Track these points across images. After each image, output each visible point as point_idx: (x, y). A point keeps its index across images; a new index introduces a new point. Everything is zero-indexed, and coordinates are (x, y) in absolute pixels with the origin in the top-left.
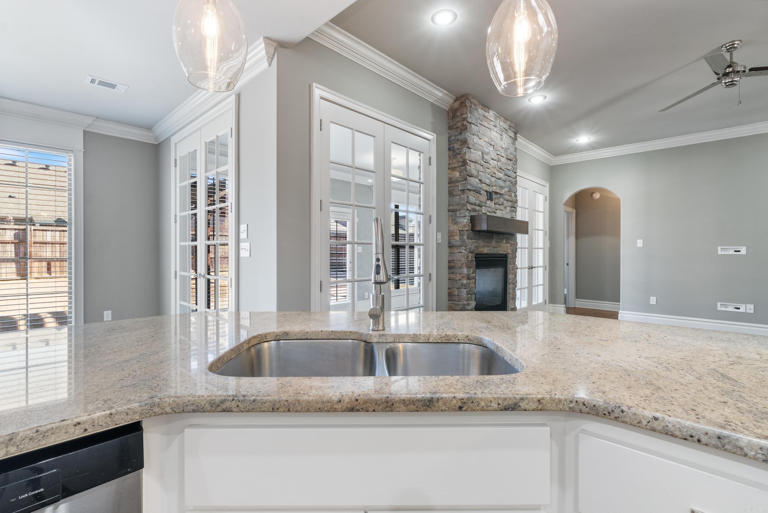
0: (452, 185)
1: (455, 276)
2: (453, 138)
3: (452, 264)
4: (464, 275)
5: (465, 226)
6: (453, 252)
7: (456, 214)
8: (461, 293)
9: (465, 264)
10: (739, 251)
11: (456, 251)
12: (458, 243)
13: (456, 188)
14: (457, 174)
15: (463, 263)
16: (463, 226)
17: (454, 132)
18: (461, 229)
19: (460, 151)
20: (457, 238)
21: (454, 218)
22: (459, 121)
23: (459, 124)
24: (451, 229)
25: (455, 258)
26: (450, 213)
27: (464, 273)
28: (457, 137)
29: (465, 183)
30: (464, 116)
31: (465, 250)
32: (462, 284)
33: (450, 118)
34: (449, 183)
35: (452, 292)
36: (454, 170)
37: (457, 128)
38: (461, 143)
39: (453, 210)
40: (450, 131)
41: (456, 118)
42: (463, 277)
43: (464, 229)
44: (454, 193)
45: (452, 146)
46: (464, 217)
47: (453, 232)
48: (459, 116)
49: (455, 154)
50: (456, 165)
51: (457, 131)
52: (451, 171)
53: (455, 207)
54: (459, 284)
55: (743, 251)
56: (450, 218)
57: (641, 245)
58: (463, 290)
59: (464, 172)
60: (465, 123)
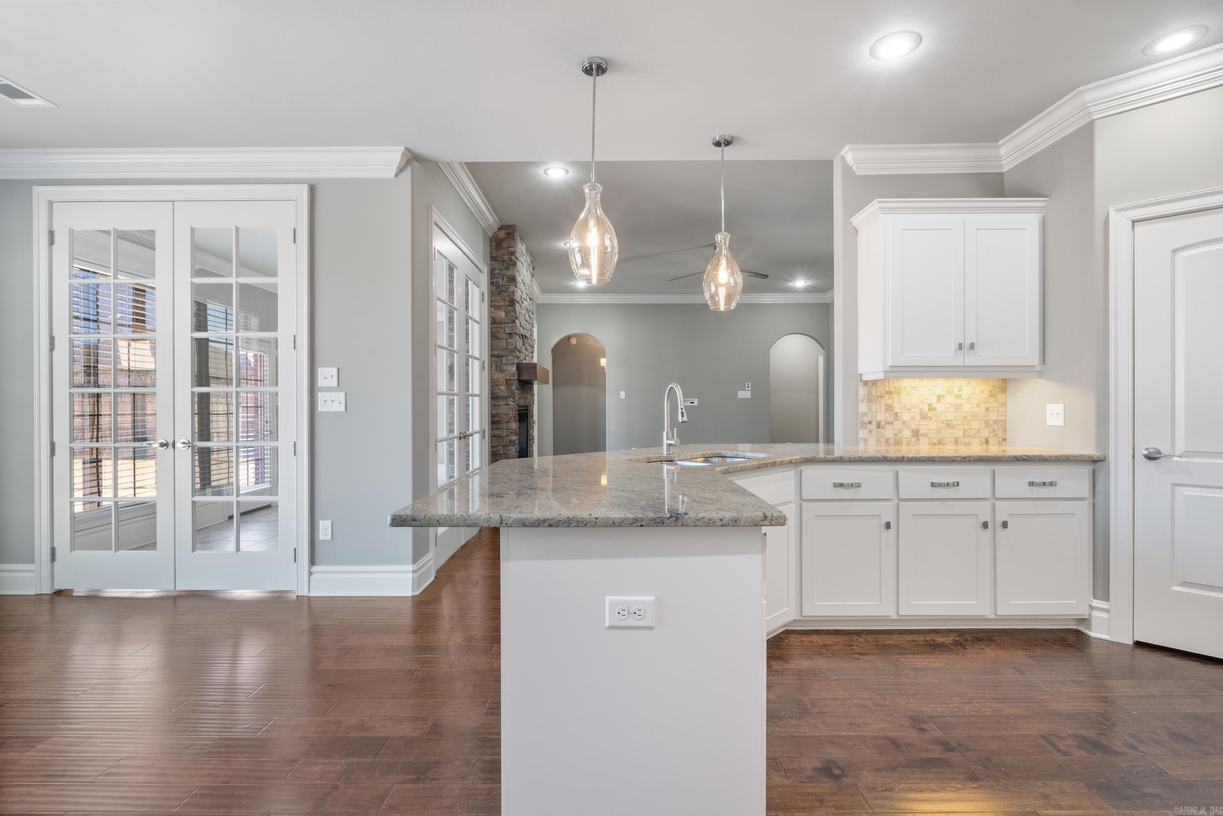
0: (496, 326)
1: (500, 432)
2: (497, 271)
3: (497, 419)
4: (512, 431)
5: (513, 375)
6: (497, 404)
7: (501, 361)
8: (508, 451)
9: (513, 418)
10: (693, 403)
11: (502, 403)
12: (506, 394)
13: (500, 330)
14: (503, 315)
15: (512, 417)
16: (511, 374)
17: (497, 265)
18: (508, 378)
19: (507, 289)
20: (503, 388)
21: (498, 364)
22: (504, 254)
23: (506, 258)
24: (495, 378)
25: (500, 411)
26: (493, 358)
27: (512, 428)
28: (503, 272)
29: (513, 326)
30: (511, 249)
31: (513, 402)
32: (511, 441)
33: (493, 247)
34: (492, 324)
35: (497, 451)
36: (498, 309)
37: (504, 261)
38: (507, 280)
39: (497, 355)
40: (493, 263)
41: (502, 249)
42: (512, 433)
43: (512, 378)
44: (499, 336)
45: (495, 280)
46: (512, 364)
47: (498, 381)
48: (505, 248)
49: (499, 290)
50: (502, 304)
51: (503, 265)
52: (495, 309)
53: (501, 353)
54: (506, 442)
55: (696, 403)
56: (494, 365)
57: (624, 397)
58: (511, 447)
59: (512, 313)
60: (513, 257)
